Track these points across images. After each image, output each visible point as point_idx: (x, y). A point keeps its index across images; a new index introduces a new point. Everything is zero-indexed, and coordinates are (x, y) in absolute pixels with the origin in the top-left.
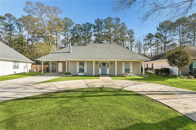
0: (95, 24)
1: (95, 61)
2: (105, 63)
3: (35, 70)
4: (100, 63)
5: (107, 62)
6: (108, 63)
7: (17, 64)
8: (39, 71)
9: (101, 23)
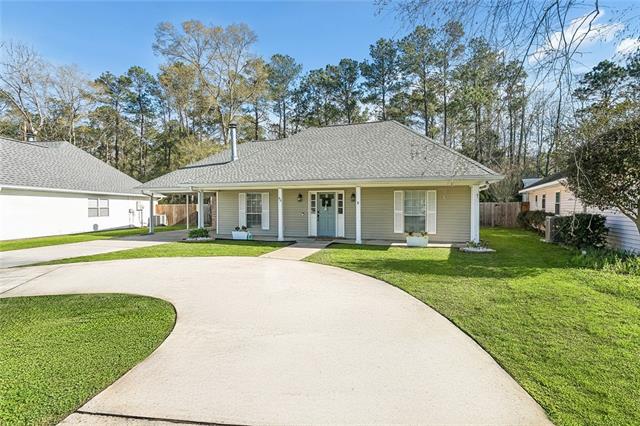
0: (371, 61)
1: (284, 190)
2: (331, 196)
3: (164, 220)
4: (313, 196)
5: (337, 192)
6: (340, 196)
7: (103, 203)
8: (175, 222)
9: (392, 52)
